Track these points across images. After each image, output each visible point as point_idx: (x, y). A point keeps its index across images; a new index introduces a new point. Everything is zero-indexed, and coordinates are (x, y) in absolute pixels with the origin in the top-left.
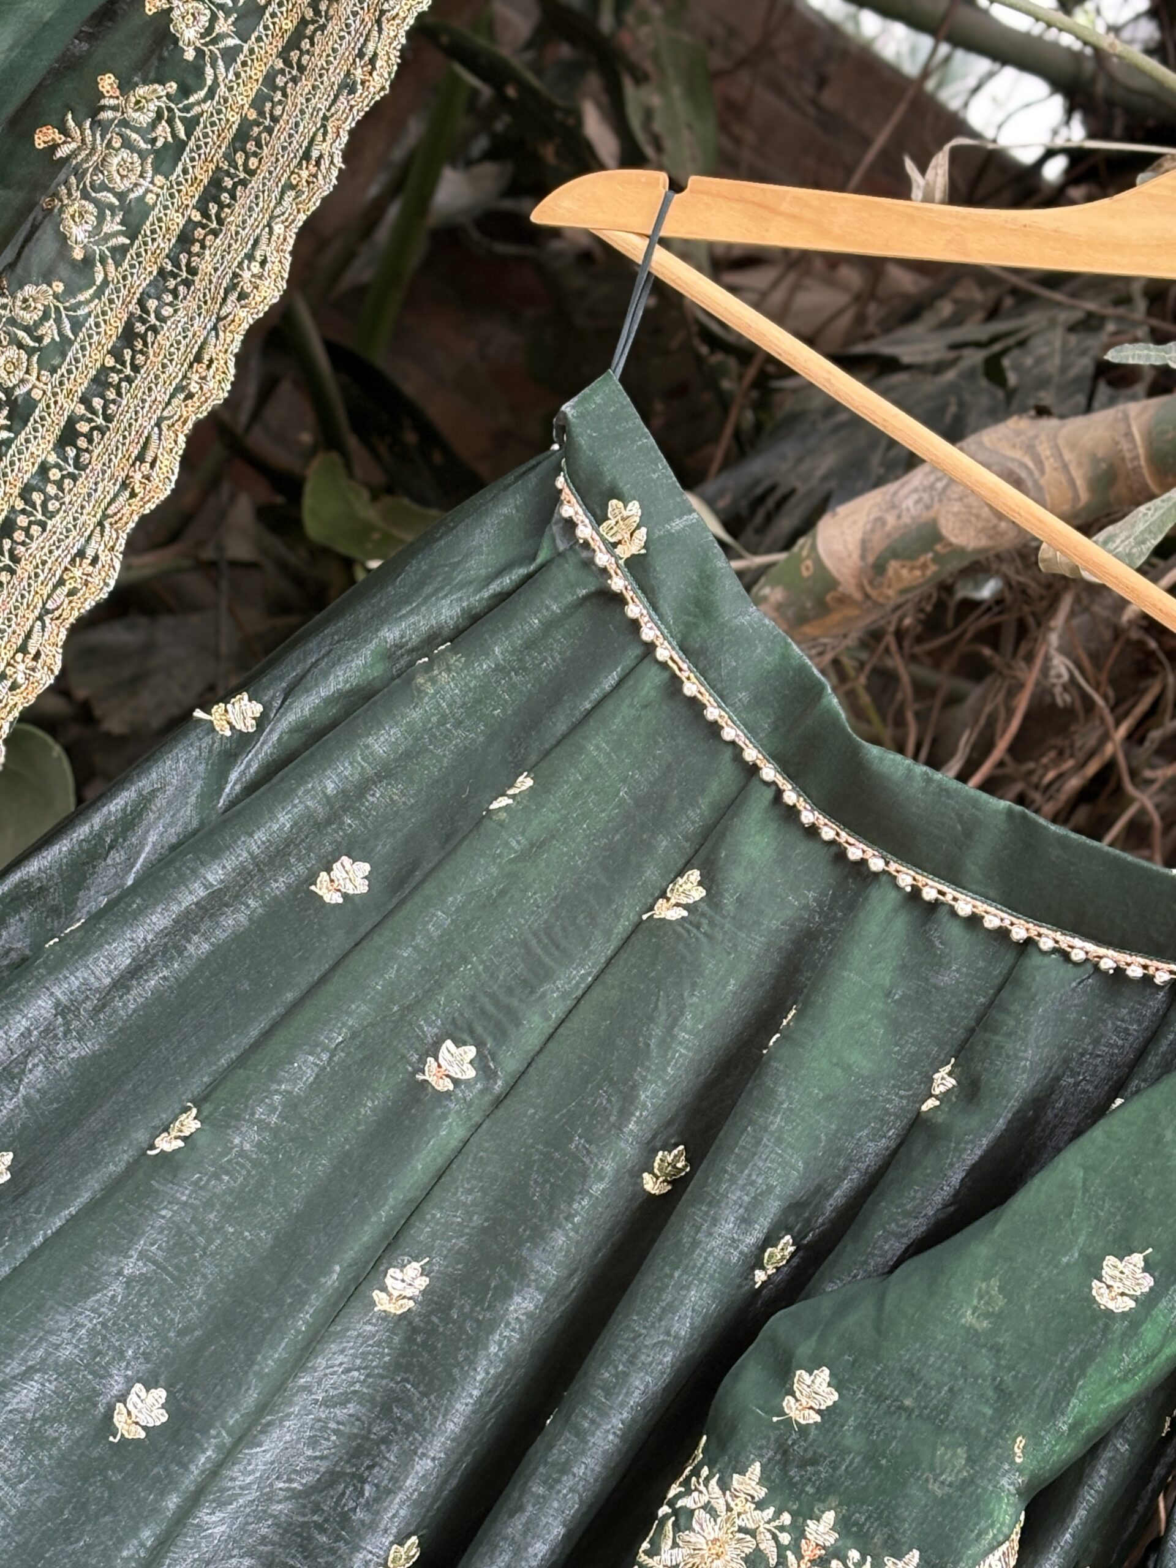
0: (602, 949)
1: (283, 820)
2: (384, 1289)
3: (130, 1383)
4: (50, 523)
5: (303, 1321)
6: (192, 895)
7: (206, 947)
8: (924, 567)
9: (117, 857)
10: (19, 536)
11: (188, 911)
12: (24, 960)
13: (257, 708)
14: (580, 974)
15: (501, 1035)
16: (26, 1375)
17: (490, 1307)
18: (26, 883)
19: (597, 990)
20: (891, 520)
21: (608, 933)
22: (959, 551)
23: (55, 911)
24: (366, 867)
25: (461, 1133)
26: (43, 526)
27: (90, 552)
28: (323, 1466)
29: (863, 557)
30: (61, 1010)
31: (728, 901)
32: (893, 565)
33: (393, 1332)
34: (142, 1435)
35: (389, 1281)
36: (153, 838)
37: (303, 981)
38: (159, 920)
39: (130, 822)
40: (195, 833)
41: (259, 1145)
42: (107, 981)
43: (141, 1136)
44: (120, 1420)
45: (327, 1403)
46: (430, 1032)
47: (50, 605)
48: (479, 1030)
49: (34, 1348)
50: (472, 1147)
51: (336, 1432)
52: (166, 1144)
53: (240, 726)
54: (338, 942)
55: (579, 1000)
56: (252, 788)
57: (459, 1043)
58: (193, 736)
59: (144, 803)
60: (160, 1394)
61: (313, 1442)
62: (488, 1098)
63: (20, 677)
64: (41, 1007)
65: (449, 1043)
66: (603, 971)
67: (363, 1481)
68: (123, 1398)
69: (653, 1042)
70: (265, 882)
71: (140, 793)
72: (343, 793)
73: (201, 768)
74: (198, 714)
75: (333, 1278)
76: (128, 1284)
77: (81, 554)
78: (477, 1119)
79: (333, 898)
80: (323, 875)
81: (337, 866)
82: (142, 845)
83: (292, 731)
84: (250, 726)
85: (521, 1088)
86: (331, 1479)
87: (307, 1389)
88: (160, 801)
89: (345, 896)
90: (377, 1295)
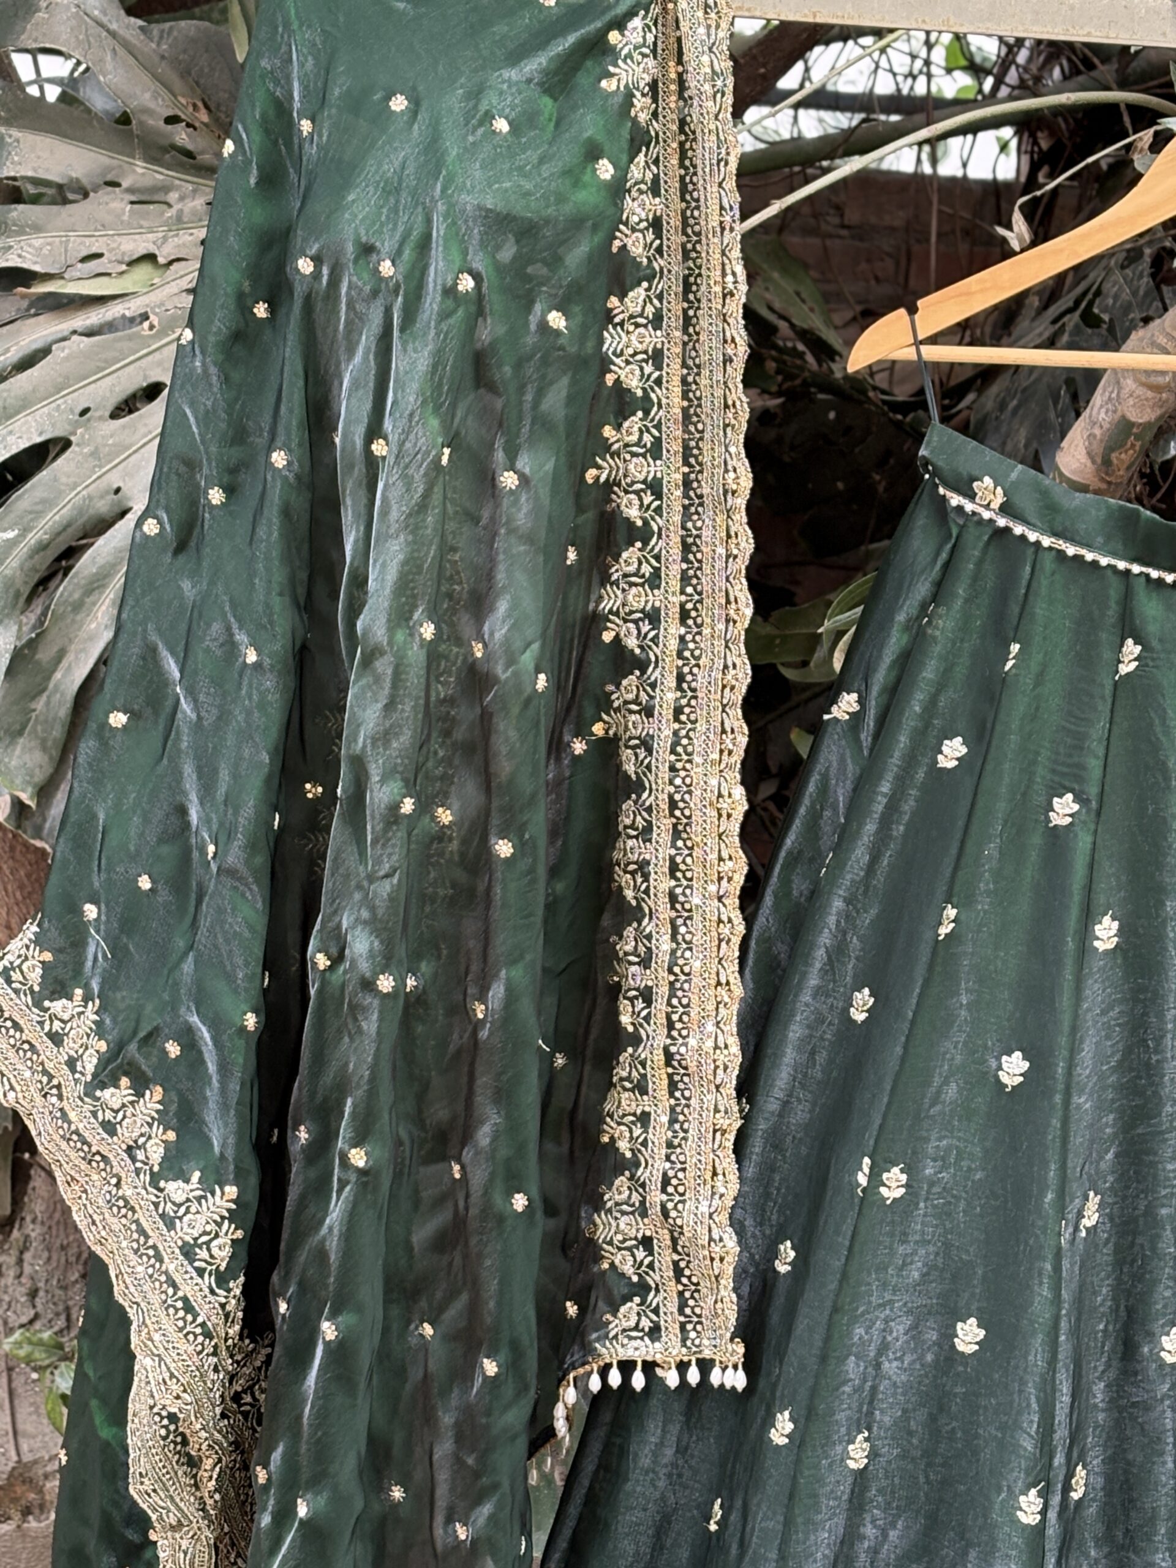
0: (1105, 708)
1: (903, 740)
2: (1098, 939)
3: (999, 1059)
4: (701, 662)
5: (1068, 975)
6: (879, 806)
7: (902, 828)
8: (1133, 446)
9: (827, 813)
10: (689, 678)
11: (883, 814)
12: (813, 892)
13: (854, 696)
14: (1100, 728)
15: (1079, 779)
16: (946, 1082)
17: (1158, 916)
18: (789, 853)
19: (1115, 728)
20: (1097, 432)
21: (1103, 697)
22: (1147, 425)
23: (812, 860)
24: (960, 739)
25: (1089, 839)
26: (698, 666)
27: (730, 664)
28: (1120, 1046)
29: (1094, 462)
30: (848, 901)
31: (1155, 643)
32: (1114, 456)
33: (1115, 958)
34: (1021, 1079)
35: (1098, 933)
36: (840, 791)
37: (963, 811)
38: (870, 827)
39: (824, 789)
40: (861, 776)
41: (991, 903)
42: (862, 873)
43: (928, 935)
44: (1004, 1078)
45: (1104, 1013)
46: (1042, 799)
47: (725, 701)
48: (1067, 784)
49: (942, 1066)
50: (1099, 841)
51: (1119, 1025)
52: (944, 930)
53: (851, 710)
54: (969, 783)
55: (1108, 739)
56: (877, 736)
57: (1061, 796)
58: (830, 729)
59: (825, 778)
60: (1018, 1054)
61: (1108, 1037)
62: (1093, 815)
63: (731, 746)
64: (838, 904)
65: (1056, 800)
66: (1112, 718)
67: (1145, 1041)
68: (1000, 1068)
69: (1160, 736)
70: (912, 778)
71: (820, 774)
72: (925, 710)
73: (843, 743)
74: (826, 717)
75: (1071, 944)
76: (969, 1010)
77: (726, 667)
78: (1092, 827)
79: (951, 764)
80: (940, 757)
81: (944, 748)
82: (837, 800)
83: (880, 695)
84: (856, 707)
85: (1105, 798)
86: (1128, 1052)
87: (1089, 1010)
88: (833, 772)
89: (957, 759)
90: (1096, 944)
